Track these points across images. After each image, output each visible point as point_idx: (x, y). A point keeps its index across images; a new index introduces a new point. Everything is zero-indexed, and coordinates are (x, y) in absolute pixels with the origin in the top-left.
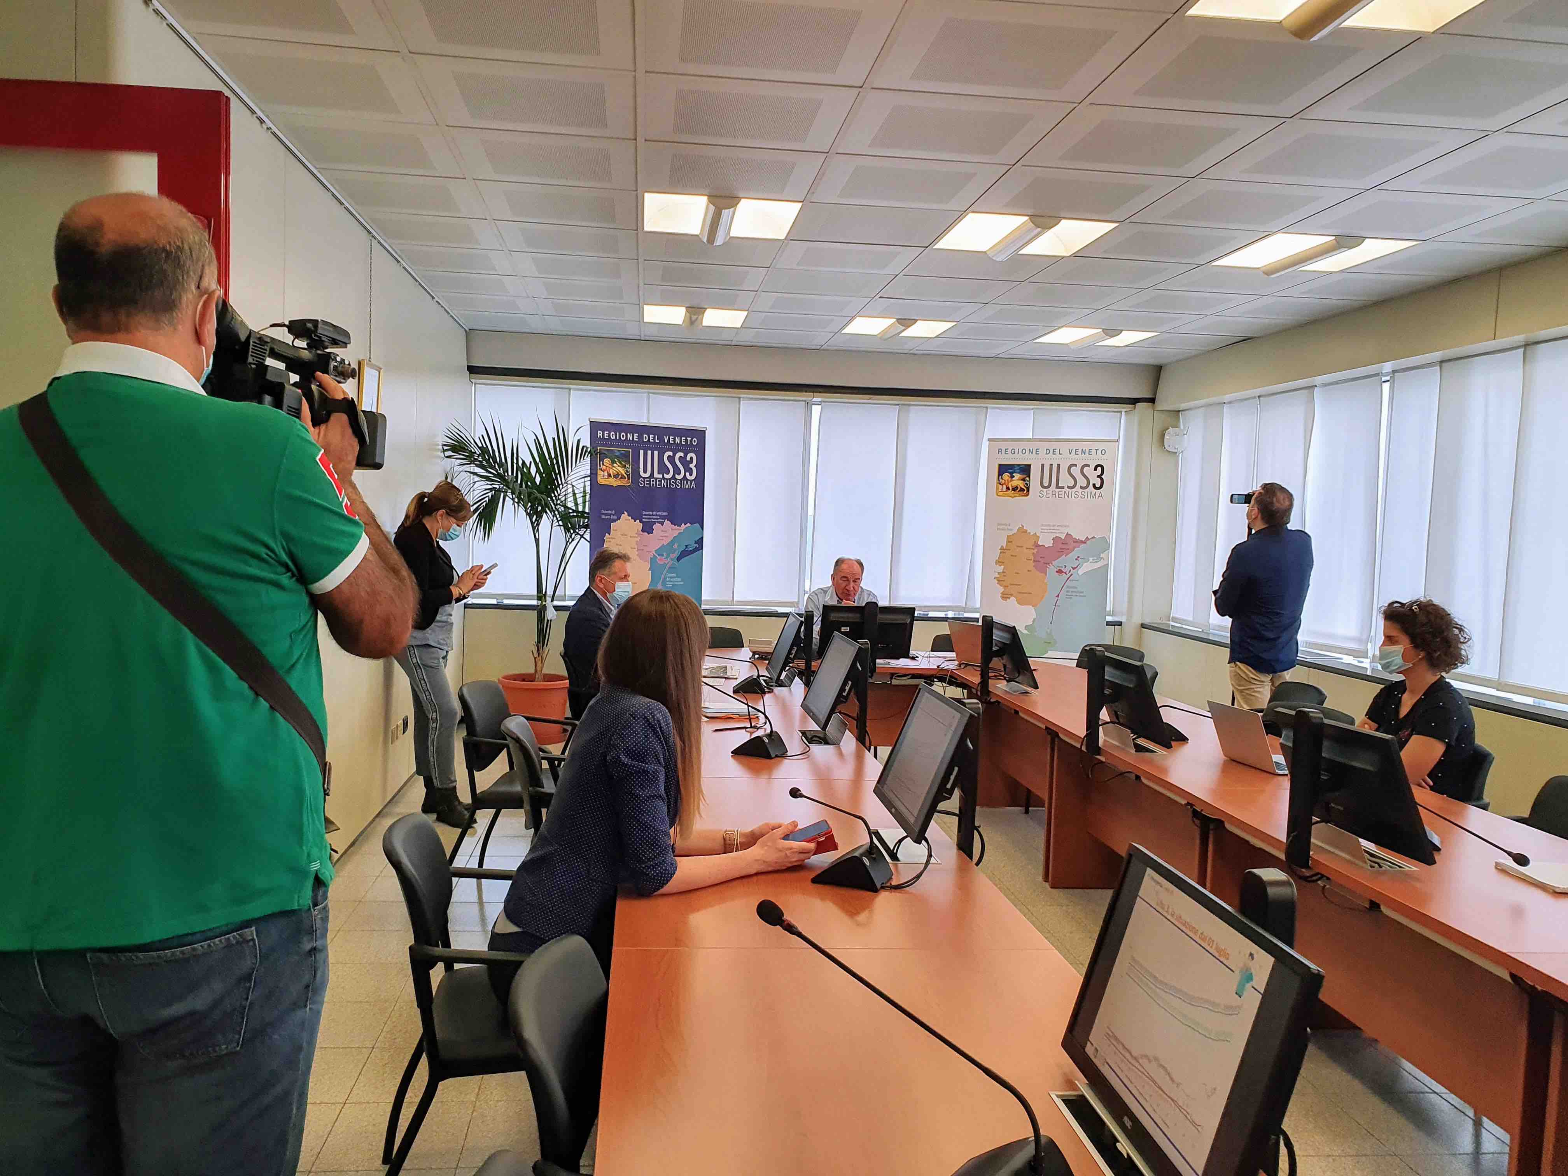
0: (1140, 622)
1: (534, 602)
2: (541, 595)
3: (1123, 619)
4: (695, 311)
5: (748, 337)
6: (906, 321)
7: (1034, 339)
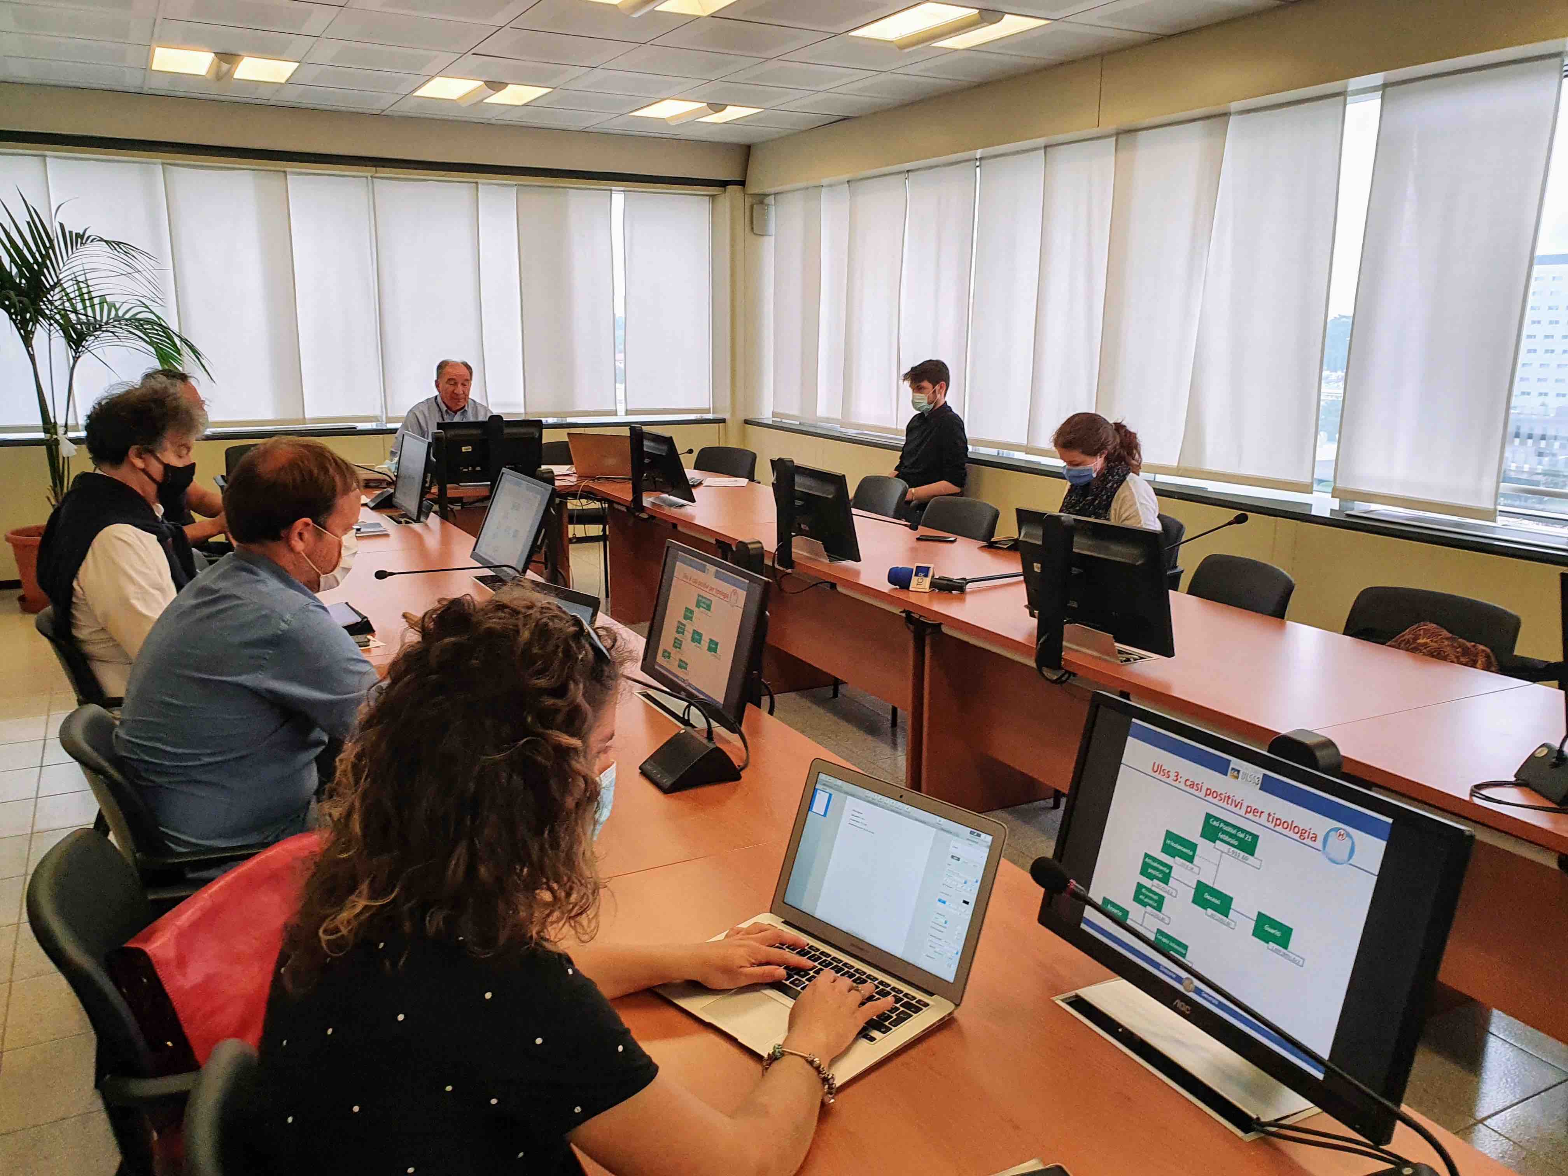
0: (743, 419)
1: (41, 435)
2: (49, 425)
3: (726, 415)
4: (227, 57)
5: (291, 96)
6: (494, 85)
7: (631, 112)
